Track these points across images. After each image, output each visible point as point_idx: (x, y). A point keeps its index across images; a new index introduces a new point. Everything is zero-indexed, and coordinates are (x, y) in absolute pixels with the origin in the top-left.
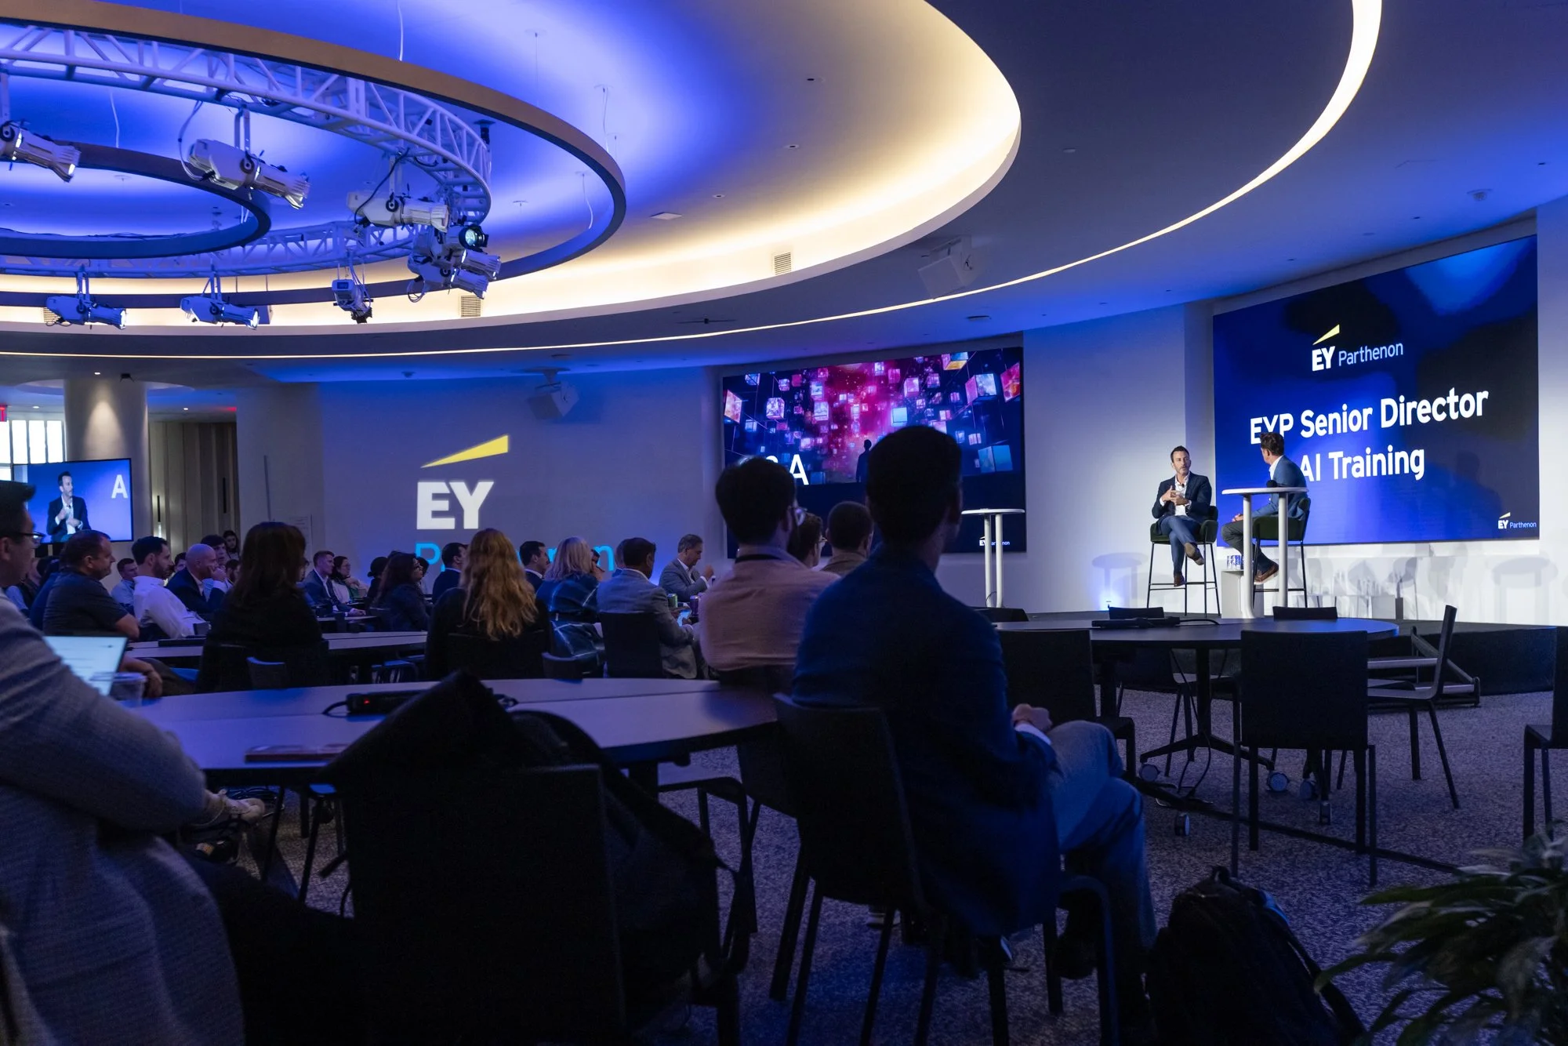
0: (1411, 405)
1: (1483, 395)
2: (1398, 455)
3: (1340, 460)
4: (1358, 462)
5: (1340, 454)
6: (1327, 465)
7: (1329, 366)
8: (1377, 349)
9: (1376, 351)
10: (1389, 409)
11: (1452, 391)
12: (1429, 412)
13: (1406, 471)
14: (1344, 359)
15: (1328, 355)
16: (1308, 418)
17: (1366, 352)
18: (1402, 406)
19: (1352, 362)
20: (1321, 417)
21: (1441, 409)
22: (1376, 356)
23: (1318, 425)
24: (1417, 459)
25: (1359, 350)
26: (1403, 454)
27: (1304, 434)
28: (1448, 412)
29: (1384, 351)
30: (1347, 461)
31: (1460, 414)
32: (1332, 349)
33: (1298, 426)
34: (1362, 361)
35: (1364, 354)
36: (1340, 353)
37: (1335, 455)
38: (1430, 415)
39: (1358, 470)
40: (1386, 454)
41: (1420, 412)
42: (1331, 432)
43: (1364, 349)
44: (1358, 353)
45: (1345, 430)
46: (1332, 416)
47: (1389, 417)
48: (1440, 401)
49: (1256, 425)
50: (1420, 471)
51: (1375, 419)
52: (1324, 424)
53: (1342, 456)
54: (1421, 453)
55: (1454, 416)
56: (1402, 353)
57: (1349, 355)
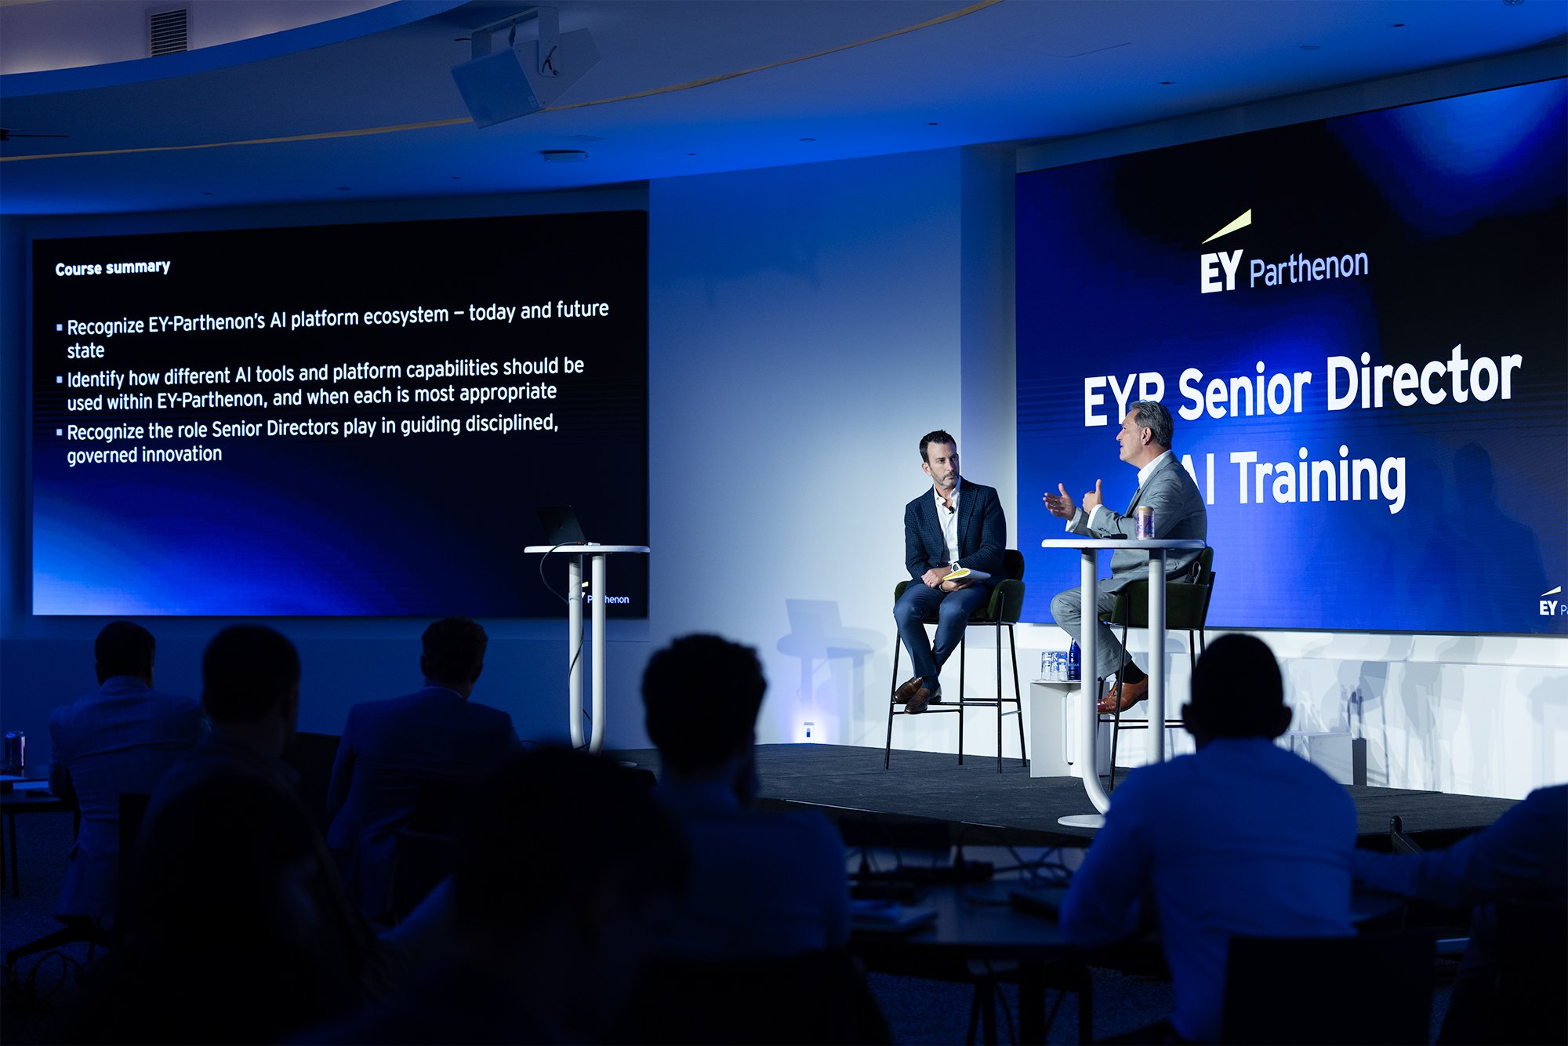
0: (1382, 372)
1: (1512, 362)
2: (1359, 465)
3: (1251, 467)
4: (1285, 474)
5: (1252, 456)
6: (1228, 475)
7: (1231, 285)
8: (1319, 260)
9: (1319, 265)
10: (1342, 375)
11: (1457, 351)
12: (1416, 386)
13: (1374, 496)
14: (1259, 275)
15: (1231, 266)
16: (1191, 383)
17: (1301, 264)
18: (1366, 371)
19: (1274, 282)
20: (1217, 383)
21: (1435, 383)
22: (1318, 273)
23: (1211, 398)
24: (1393, 473)
25: (1288, 261)
26: (1368, 464)
27: (1185, 413)
28: (1449, 390)
29: (1333, 264)
30: (1263, 470)
31: (1471, 394)
32: (1238, 254)
33: (1173, 396)
34: (1294, 281)
35: (1296, 268)
36: (1253, 262)
37: (1242, 458)
38: (1417, 392)
39: (1284, 489)
40: (1336, 461)
41: (1399, 385)
42: (1234, 413)
43: (1296, 259)
44: (1285, 265)
45: (1261, 411)
46: (1236, 383)
47: (1341, 392)
48: (1435, 367)
49: (1095, 391)
50: (1398, 497)
51: (1315, 393)
52: (1222, 397)
53: (1255, 460)
54: (1399, 464)
55: (1460, 396)
56: (1366, 272)
57: (1269, 267)
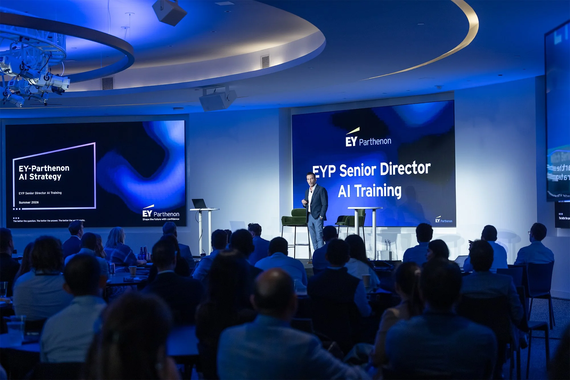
0: (395, 167)
1: (428, 165)
2: (389, 188)
3: (360, 188)
4: (369, 190)
5: (360, 186)
6: (353, 190)
7: (354, 145)
9: (378, 141)
10: (384, 167)
11: (414, 162)
13: (393, 195)
14: (362, 143)
15: (354, 140)
16: (343, 168)
18: (391, 166)
19: (366, 145)
20: (350, 168)
21: (409, 169)
22: (378, 143)
23: (349, 171)
26: (392, 188)
27: (341, 175)
28: (412, 171)
29: (382, 141)
30: (363, 189)
31: (418, 172)
32: (356, 138)
33: (338, 171)
34: (371, 144)
35: (372, 141)
36: (360, 140)
37: (358, 186)
38: (404, 171)
39: (369, 193)
40: (383, 187)
41: (399, 170)
42: (355, 175)
43: (372, 139)
44: (369, 140)
45: (363, 175)
46: (356, 168)
47: (384, 171)
48: (409, 166)
49: (316, 169)
50: (399, 195)
51: (377, 171)
52: (352, 171)
54: (400, 188)
55: (415, 173)
56: (391, 143)
57: (364, 141)
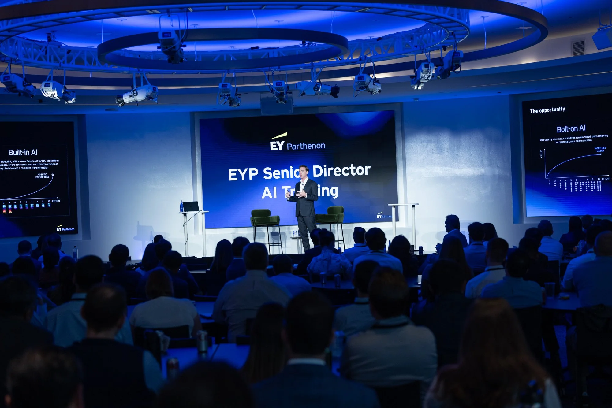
0: (330, 169)
1: (367, 168)
2: (323, 189)
6: (281, 192)
7: (281, 149)
9: (310, 145)
10: (318, 170)
11: (352, 165)
12: (341, 172)
13: (328, 195)
14: (290, 147)
15: (280, 145)
16: (267, 171)
17: (304, 145)
18: (325, 169)
19: (295, 149)
20: (277, 171)
21: (346, 171)
22: (309, 147)
23: (275, 174)
24: (334, 190)
26: (327, 188)
27: (265, 177)
28: (350, 173)
29: (314, 146)
31: (356, 174)
32: (283, 142)
33: (261, 174)
34: (302, 149)
35: (302, 147)
36: (288, 144)
37: (286, 188)
38: (341, 173)
41: (335, 172)
42: (283, 177)
43: (302, 144)
44: (299, 145)
45: (292, 177)
46: (283, 171)
47: (318, 173)
48: (346, 168)
49: (232, 172)
50: (336, 195)
52: (279, 174)
53: (290, 188)
54: (336, 189)
55: (353, 174)
56: (325, 147)
57: (293, 145)
